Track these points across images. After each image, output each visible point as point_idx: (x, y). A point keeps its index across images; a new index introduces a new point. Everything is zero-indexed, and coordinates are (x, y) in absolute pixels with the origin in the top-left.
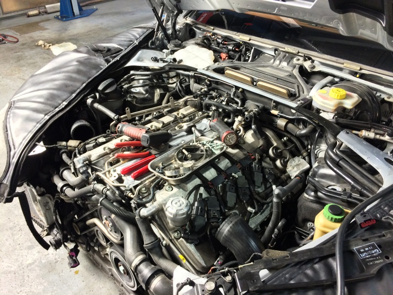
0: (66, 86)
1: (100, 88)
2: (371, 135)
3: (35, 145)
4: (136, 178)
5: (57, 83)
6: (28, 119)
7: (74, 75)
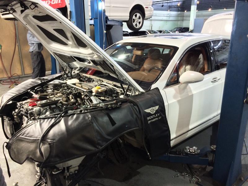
0: (25, 88)
1: (36, 89)
2: (103, 98)
3: (9, 102)
4: (32, 106)
5: (22, 87)
6: (10, 95)
7: (29, 85)
